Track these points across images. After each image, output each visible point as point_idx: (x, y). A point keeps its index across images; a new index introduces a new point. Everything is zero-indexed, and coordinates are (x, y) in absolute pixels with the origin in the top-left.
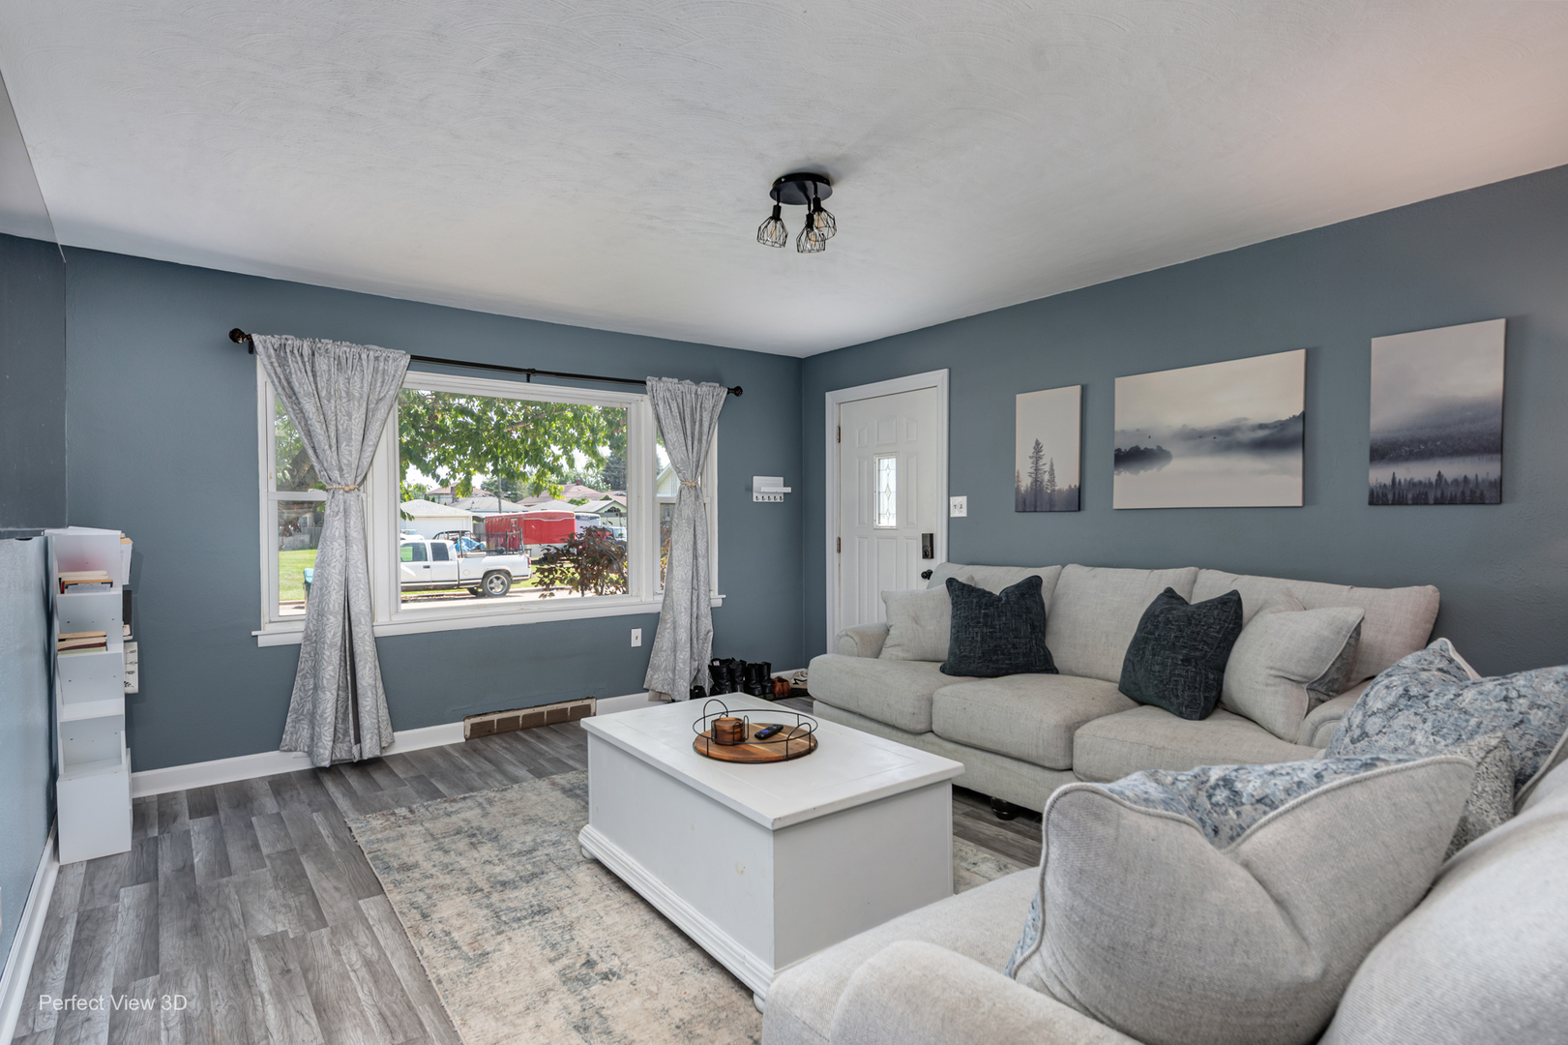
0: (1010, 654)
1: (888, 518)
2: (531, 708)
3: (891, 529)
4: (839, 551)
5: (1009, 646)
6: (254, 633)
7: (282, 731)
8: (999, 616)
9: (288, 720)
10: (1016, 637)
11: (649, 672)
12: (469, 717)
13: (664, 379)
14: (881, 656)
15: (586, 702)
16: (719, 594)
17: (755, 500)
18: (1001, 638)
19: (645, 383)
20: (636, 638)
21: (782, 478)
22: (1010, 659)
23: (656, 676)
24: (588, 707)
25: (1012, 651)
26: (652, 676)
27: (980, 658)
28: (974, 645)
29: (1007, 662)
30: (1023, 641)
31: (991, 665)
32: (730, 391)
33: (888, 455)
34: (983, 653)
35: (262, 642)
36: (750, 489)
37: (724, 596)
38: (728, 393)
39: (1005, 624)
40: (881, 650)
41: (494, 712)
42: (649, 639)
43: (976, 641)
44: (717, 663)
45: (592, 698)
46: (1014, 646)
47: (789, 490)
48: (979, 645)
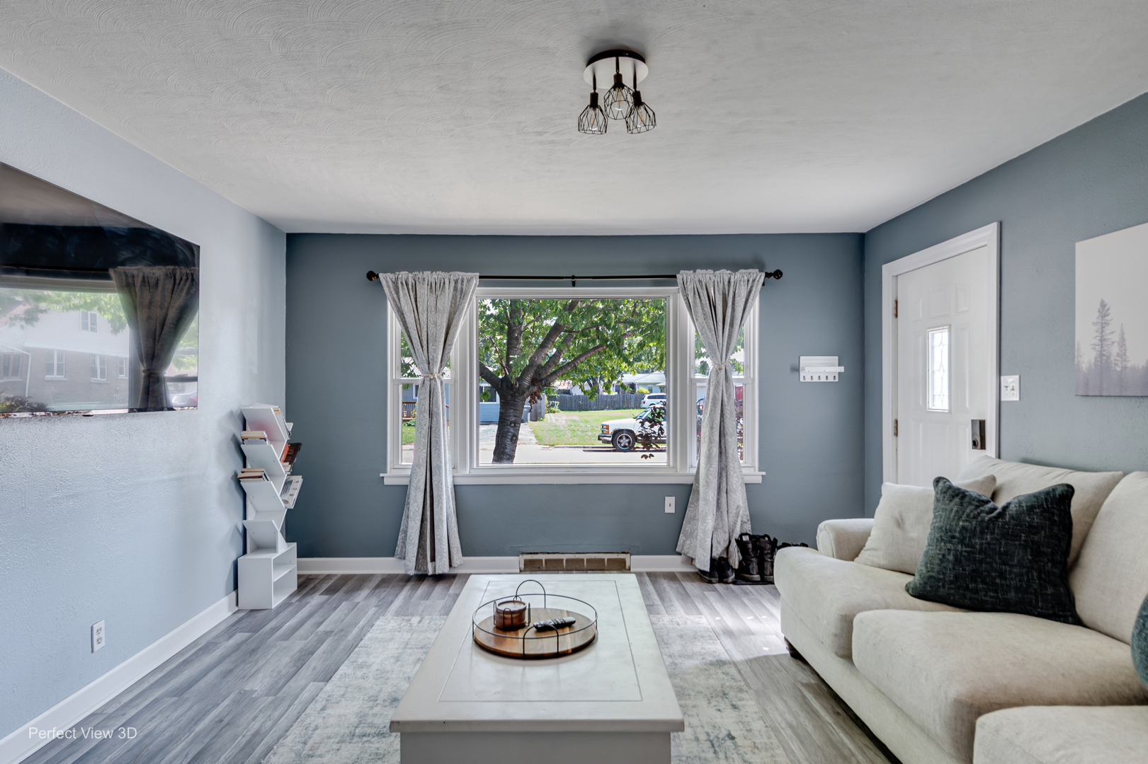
0: (995, 584)
1: (939, 399)
2: (573, 553)
3: (942, 413)
4: (896, 434)
5: (994, 574)
6: (381, 475)
7: (396, 545)
8: (982, 532)
9: (400, 537)
10: (1005, 564)
11: (682, 537)
12: (523, 553)
13: (698, 271)
14: (856, 559)
15: (622, 556)
16: (760, 470)
17: (802, 380)
18: (981, 562)
19: (675, 277)
20: (670, 505)
21: (837, 358)
22: (996, 591)
23: (688, 542)
24: (623, 561)
25: (998, 581)
26: (684, 541)
27: (951, 582)
28: (945, 565)
29: (992, 594)
30: (1016, 570)
31: (968, 595)
32: (768, 275)
33: (938, 327)
34: (956, 577)
35: (387, 482)
36: (796, 369)
37: (764, 473)
38: (766, 276)
39: (989, 544)
40: (859, 552)
41: (543, 553)
42: (683, 507)
43: (948, 560)
44: (746, 538)
45: (628, 553)
46: (1002, 575)
47: (842, 369)
48: (951, 566)
